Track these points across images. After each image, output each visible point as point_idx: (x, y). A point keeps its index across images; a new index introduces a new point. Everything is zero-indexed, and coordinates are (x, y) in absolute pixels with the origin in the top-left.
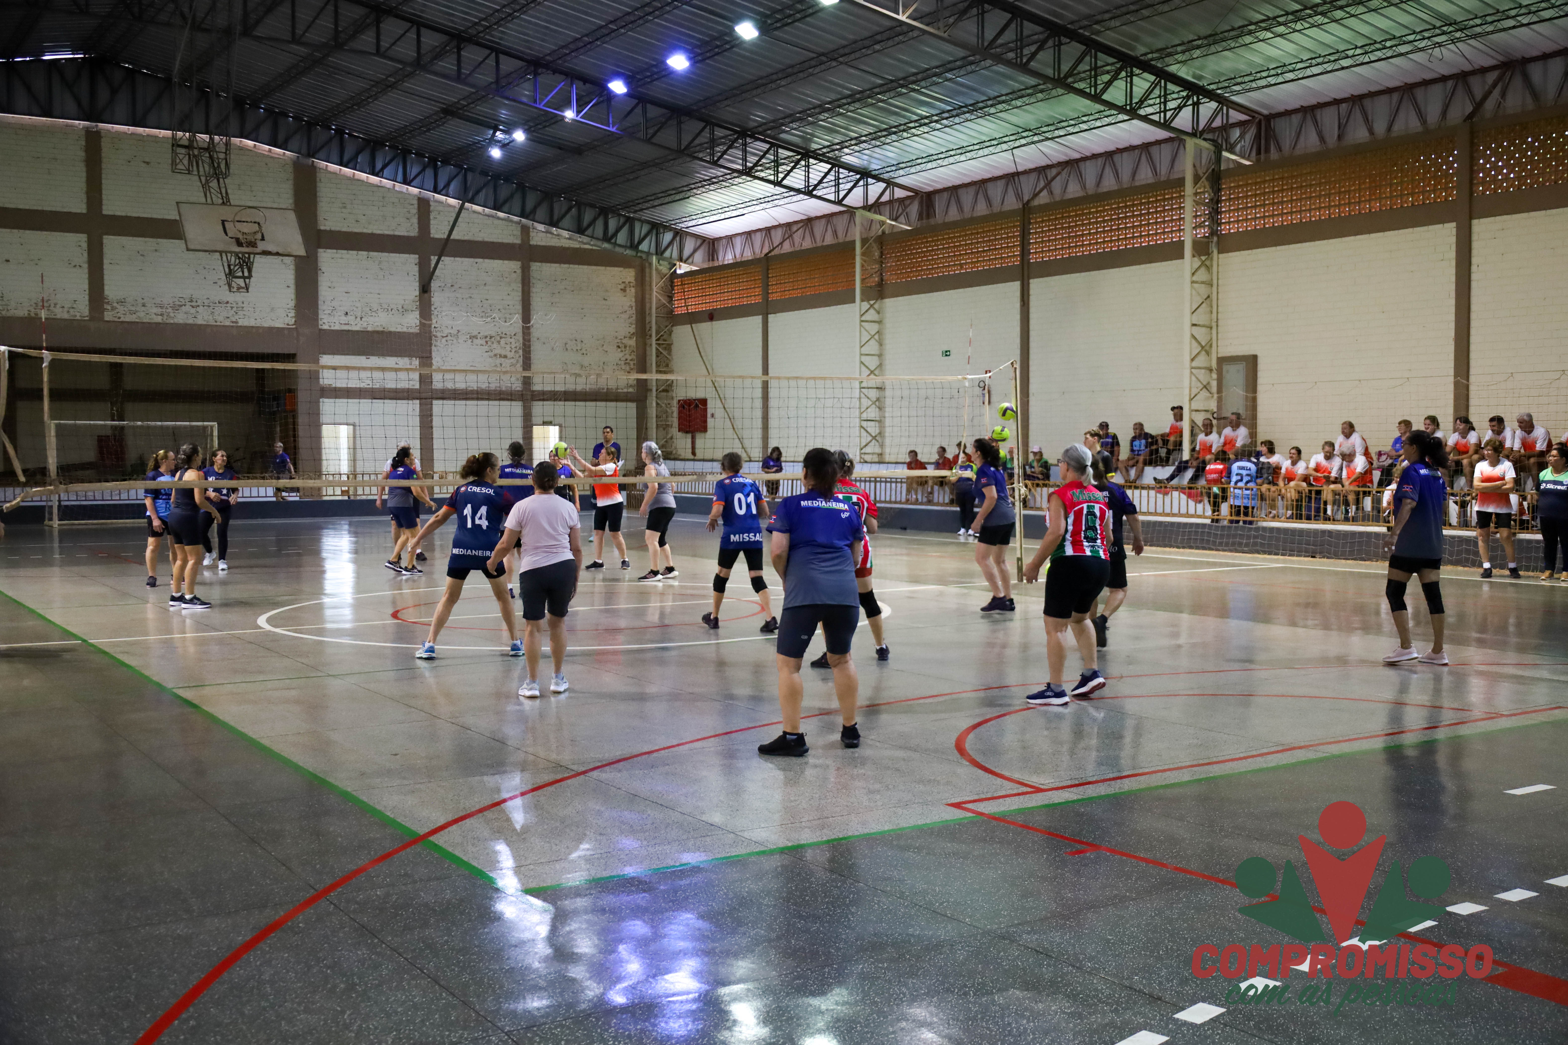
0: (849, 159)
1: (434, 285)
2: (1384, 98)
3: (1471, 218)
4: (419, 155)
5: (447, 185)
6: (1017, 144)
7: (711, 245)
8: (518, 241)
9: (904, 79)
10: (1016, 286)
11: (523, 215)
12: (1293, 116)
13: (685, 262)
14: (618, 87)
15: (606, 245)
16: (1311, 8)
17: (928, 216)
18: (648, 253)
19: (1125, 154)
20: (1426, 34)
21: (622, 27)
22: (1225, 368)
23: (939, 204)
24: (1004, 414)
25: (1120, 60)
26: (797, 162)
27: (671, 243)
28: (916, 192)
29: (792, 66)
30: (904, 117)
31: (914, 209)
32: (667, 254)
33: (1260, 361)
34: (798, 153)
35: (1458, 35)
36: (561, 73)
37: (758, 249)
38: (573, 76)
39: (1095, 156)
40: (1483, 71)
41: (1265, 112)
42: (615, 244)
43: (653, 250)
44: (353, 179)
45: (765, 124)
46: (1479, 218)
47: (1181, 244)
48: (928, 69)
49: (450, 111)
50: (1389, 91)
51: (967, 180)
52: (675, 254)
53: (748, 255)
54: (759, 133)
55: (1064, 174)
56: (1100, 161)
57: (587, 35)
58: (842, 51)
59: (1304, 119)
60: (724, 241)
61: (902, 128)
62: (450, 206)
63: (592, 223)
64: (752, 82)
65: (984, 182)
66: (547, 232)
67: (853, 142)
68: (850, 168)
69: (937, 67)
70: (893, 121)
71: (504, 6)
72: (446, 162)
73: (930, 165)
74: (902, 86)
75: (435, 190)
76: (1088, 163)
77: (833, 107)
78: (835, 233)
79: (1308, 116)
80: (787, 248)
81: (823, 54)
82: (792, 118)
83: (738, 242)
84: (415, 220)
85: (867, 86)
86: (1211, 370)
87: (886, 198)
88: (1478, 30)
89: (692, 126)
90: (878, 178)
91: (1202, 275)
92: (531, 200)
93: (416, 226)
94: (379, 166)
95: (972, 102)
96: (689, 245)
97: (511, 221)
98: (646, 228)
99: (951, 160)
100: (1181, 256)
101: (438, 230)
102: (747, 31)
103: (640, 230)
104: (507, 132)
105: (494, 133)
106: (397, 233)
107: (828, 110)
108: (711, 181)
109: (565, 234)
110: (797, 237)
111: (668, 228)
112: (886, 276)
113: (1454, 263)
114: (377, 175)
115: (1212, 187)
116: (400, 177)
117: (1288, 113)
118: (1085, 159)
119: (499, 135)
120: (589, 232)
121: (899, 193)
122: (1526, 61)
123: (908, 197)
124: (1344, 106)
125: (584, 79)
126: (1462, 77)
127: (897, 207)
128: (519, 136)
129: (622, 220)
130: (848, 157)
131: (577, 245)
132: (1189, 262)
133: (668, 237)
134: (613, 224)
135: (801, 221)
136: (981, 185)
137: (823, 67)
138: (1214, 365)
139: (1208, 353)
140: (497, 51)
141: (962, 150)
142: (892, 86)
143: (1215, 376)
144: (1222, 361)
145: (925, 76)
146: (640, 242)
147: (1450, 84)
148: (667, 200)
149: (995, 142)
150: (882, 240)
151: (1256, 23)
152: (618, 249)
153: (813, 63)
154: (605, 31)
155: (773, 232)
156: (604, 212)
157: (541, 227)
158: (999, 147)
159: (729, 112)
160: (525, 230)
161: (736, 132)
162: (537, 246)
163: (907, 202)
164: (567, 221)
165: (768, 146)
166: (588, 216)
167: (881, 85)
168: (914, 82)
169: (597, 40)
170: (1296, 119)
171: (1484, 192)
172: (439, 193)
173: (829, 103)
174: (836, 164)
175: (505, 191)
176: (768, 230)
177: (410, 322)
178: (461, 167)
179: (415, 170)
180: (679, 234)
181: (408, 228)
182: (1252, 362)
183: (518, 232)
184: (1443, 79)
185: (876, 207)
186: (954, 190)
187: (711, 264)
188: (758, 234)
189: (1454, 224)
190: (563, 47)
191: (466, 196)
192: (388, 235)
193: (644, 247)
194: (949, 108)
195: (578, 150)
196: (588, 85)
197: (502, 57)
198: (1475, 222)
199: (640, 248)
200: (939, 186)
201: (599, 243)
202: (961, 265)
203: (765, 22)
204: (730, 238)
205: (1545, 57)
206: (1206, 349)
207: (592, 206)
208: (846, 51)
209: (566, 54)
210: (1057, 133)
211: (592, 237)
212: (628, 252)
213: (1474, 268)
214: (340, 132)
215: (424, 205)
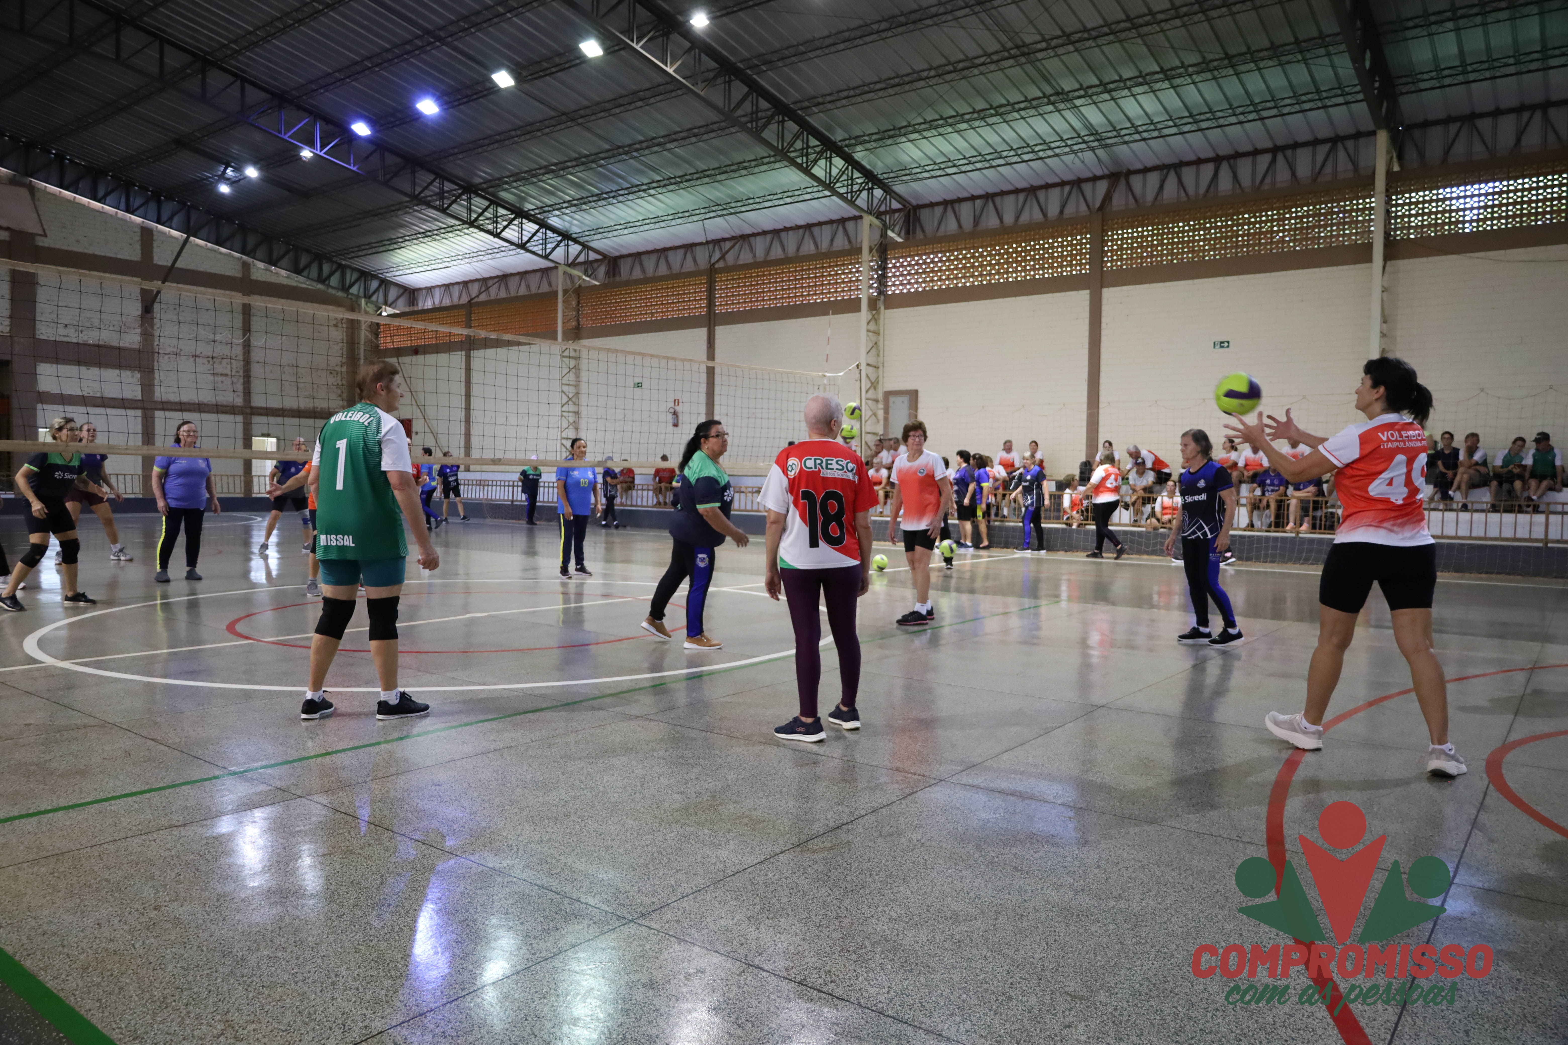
0: (554, 221)
1: (156, 306)
2: (1012, 197)
3: (1102, 287)
4: (143, 188)
5: (171, 219)
6: (708, 216)
7: (411, 293)
8: (239, 275)
9: (630, 145)
10: (703, 332)
11: (243, 253)
12: (936, 208)
13: (390, 306)
14: (361, 129)
15: (320, 286)
16: (995, 109)
17: (614, 275)
18: (358, 297)
19: (790, 233)
20: (1069, 142)
21: (377, 66)
22: (892, 399)
23: (624, 267)
24: (852, 413)
25: (823, 143)
26: (511, 222)
27: (377, 290)
28: (605, 256)
29: (531, 124)
30: (617, 184)
31: (602, 271)
32: (374, 298)
33: (920, 395)
34: (513, 212)
35: (1096, 144)
36: (305, 110)
37: (457, 297)
38: (317, 115)
39: (765, 233)
40: (1095, 179)
41: (914, 203)
42: (328, 286)
43: (362, 294)
44: (73, 203)
45: (490, 181)
46: (1108, 286)
47: (858, 300)
48: (654, 138)
49: (182, 143)
50: (1016, 191)
51: (650, 248)
52: (381, 299)
53: (447, 302)
54: (483, 190)
55: (737, 247)
56: (769, 237)
57: (339, 71)
58: (582, 112)
59: (945, 210)
60: (424, 292)
61: (612, 194)
62: (172, 237)
63: (308, 266)
64: (490, 136)
65: (665, 250)
66: (267, 270)
67: (565, 205)
68: (554, 230)
69: (663, 137)
70: (606, 187)
71: (258, 28)
72: (170, 198)
73: (626, 231)
74: (626, 153)
75: (158, 222)
76: (758, 238)
77: (558, 169)
78: (528, 287)
79: (949, 209)
80: (483, 297)
81: (564, 114)
82: (517, 177)
83: (437, 293)
84: (138, 247)
85: (594, 150)
86: (877, 401)
87: (582, 259)
88: (1109, 141)
89: (424, 177)
90: (576, 241)
91: (872, 326)
92: (251, 241)
93: (139, 252)
94: (101, 193)
95: (681, 174)
96: (393, 293)
97: (233, 257)
98: (355, 276)
99: (647, 227)
100: (858, 310)
101: (162, 257)
102: (503, 79)
103: (350, 277)
104: (238, 169)
105: (226, 169)
106: (119, 256)
107: (553, 171)
108: (426, 234)
109: (284, 273)
110: (493, 291)
111: (375, 277)
112: (582, 321)
113: (1087, 321)
114: (99, 201)
115: (880, 257)
116: (123, 205)
117: (932, 205)
118: (754, 235)
119: (229, 172)
120: (305, 273)
121: (593, 256)
122: (1130, 172)
123: (596, 261)
124: (978, 202)
125: (327, 120)
126: (1078, 183)
127: (588, 267)
128: (252, 172)
129: (334, 267)
130: (555, 219)
131: (294, 284)
132: (865, 313)
133: (374, 284)
134: (326, 268)
135: (497, 277)
136: (662, 252)
137: (563, 126)
138: (880, 396)
139: (875, 388)
140: (243, 79)
141: (657, 219)
142: (618, 151)
143: (881, 406)
144: (888, 394)
145: (650, 143)
146: (351, 286)
147: (1067, 189)
148: (381, 249)
149: (687, 214)
150: (579, 293)
151: (945, 119)
152: (331, 291)
153: (553, 122)
154: (358, 68)
155: (470, 285)
156: (319, 258)
157: (261, 265)
158: (690, 219)
159: (457, 167)
160: (246, 266)
161: (461, 187)
162: (257, 281)
163: (595, 265)
164: (284, 262)
165: (487, 203)
166: (304, 260)
167: (608, 151)
168: (636, 150)
169: (349, 77)
170: (938, 210)
171: (1112, 267)
172: (163, 225)
173: (555, 164)
174: (543, 225)
175: (226, 230)
176: (465, 284)
177: (132, 339)
178: (185, 204)
179: (138, 202)
180: (385, 283)
181: (131, 253)
182: (913, 395)
183: (239, 267)
184: (1062, 184)
185: (573, 264)
186: (637, 256)
187: (411, 309)
188: (456, 287)
189: (1088, 291)
190: (311, 82)
191: (190, 230)
192: (111, 258)
193: (354, 290)
194: (659, 178)
195: (304, 194)
196: (331, 127)
197: (247, 86)
198: (1105, 290)
199: (351, 291)
200: (625, 252)
201: (314, 284)
202: (652, 313)
203: (520, 74)
204: (430, 289)
205: (1146, 170)
206: (874, 385)
207: (308, 251)
208: (588, 111)
209: (314, 91)
210: (743, 209)
211: (308, 277)
212: (340, 294)
213: (1103, 326)
214: (60, 157)
215: (147, 234)
